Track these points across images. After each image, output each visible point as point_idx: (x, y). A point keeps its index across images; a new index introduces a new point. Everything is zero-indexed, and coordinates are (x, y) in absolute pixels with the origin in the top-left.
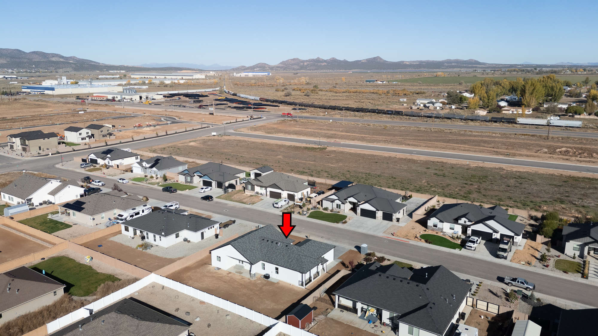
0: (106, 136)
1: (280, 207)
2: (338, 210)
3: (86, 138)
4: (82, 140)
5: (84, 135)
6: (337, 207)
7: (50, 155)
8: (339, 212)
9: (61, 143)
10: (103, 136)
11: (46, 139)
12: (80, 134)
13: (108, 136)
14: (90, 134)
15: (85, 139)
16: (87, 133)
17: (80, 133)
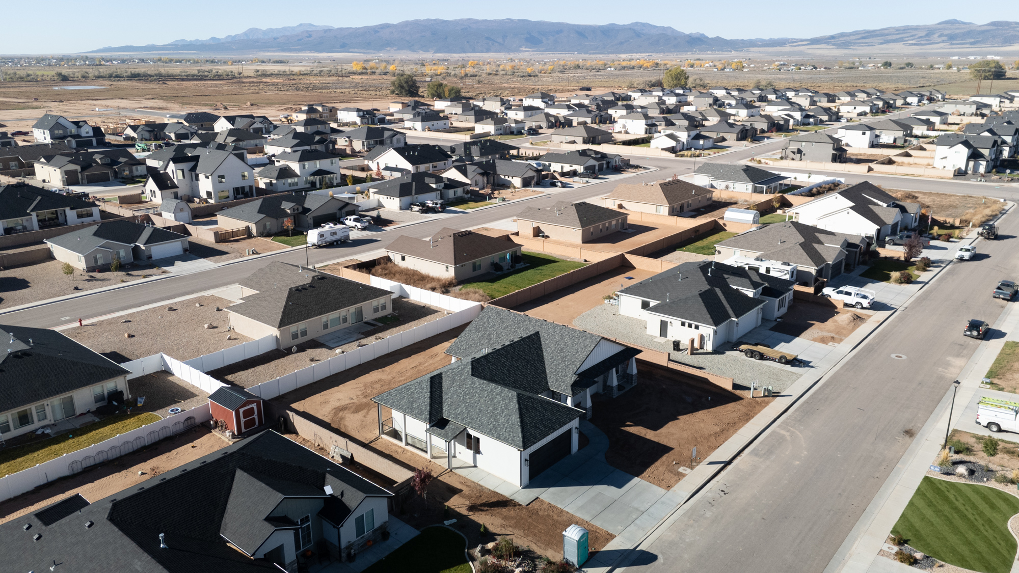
1: (983, 423)
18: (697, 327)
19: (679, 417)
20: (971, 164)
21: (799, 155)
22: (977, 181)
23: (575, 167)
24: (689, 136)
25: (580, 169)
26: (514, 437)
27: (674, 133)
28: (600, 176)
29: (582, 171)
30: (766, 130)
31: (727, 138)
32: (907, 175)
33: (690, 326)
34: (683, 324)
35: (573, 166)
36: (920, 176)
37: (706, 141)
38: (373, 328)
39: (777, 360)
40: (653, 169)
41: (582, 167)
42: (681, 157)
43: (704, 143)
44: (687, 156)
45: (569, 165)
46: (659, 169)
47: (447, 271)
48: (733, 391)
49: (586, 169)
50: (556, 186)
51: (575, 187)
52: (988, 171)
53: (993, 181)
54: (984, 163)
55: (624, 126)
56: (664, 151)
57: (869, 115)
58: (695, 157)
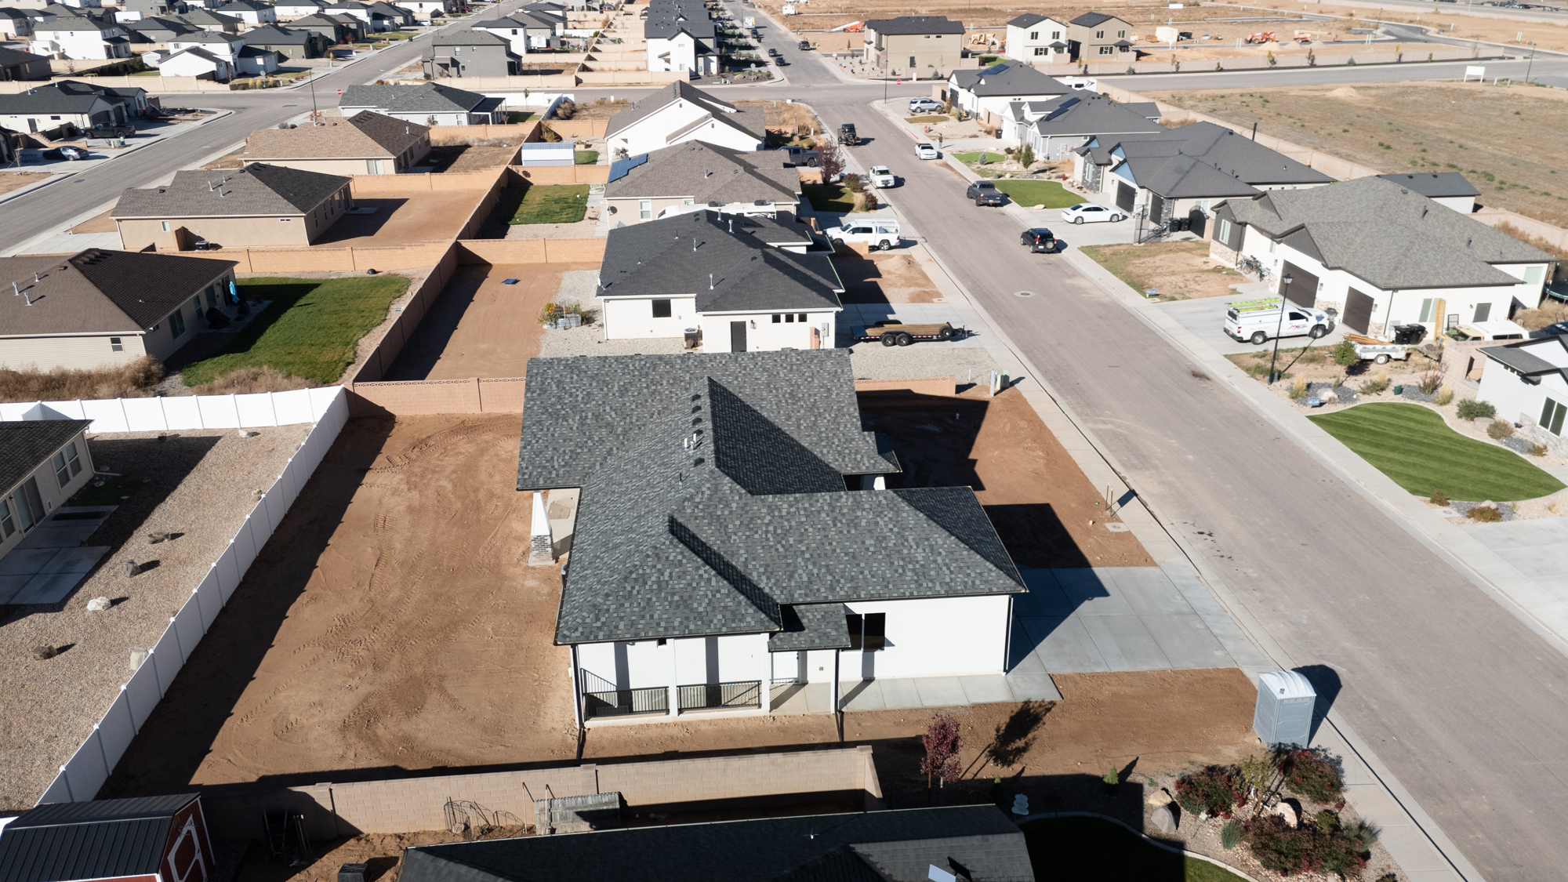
0: (1111, 52)
1: (1247, 336)
2: (1544, 436)
3: (1049, 48)
4: (1036, 54)
5: (1045, 40)
6: (1544, 422)
7: (915, 79)
8: (1539, 451)
9: (970, 55)
10: (1102, 49)
11: (933, 37)
12: (1034, 36)
13: (1116, 50)
14: (1063, 40)
15: (1046, 53)
16: (1056, 35)
17: (1033, 33)
18: (803, 318)
19: (972, 456)
20: (701, 60)
21: (455, 69)
22: (721, 84)
23: (65, 119)
24: (232, 50)
25: (82, 121)
26: (981, 574)
27: (201, 46)
28: (137, 132)
29: (88, 125)
30: (334, 39)
31: (287, 55)
32: (630, 84)
33: (790, 318)
34: (776, 319)
35: (61, 116)
36: (647, 84)
37: (266, 59)
38: (101, 521)
39: (935, 338)
40: (221, 113)
41: (86, 117)
42: (244, 89)
43: (264, 62)
44: (254, 87)
45: (49, 116)
46: (234, 112)
47: (120, 349)
48: (958, 396)
49: (93, 119)
50: (65, 159)
51: (112, 156)
52: (721, 70)
53: (738, 82)
54: (714, 59)
55: (55, 46)
56: (205, 81)
57: (447, 17)
58: (270, 87)
